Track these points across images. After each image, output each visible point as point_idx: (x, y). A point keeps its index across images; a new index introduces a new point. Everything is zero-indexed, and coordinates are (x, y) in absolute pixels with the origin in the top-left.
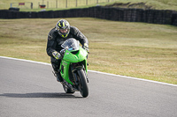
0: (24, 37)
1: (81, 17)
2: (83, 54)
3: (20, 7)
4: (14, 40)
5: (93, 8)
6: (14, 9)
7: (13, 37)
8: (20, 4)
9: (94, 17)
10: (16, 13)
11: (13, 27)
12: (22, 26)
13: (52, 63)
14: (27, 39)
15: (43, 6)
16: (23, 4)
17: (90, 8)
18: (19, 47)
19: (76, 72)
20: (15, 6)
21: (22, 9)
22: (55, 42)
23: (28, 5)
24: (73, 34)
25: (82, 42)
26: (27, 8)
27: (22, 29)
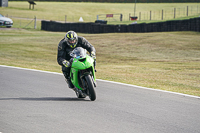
0: (112, 55)
1: (181, 30)
2: (90, 61)
3: (107, 19)
5: (195, 19)
6: (101, 22)
8: (108, 16)
9: (196, 31)
10: (103, 27)
11: (100, 43)
12: (110, 42)
13: (63, 71)
14: (115, 57)
15: (134, 18)
16: (112, 16)
17: (191, 20)
18: (106, 66)
19: (84, 78)
20: (102, 18)
21: (110, 21)
22: (65, 51)
23: (117, 17)
24: (81, 43)
25: (89, 50)
26: (116, 21)
27: (109, 46)
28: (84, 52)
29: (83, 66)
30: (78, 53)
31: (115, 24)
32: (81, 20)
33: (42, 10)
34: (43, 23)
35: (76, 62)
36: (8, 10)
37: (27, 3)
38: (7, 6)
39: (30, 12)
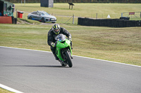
0: (133, 44)
3: (130, 16)
4: (124, 47)
6: (124, 18)
7: (123, 44)
8: (130, 13)
10: (126, 22)
11: (123, 35)
12: (131, 34)
14: (136, 46)
16: (133, 13)
18: (128, 53)
19: (64, 53)
20: (126, 15)
21: (132, 18)
23: (138, 15)
26: (137, 18)
27: (131, 37)
28: (64, 37)
29: (63, 46)
30: (60, 38)
31: (136, 20)
32: (109, 17)
33: (79, 10)
34: (79, 19)
35: (59, 43)
36: (54, 10)
37: (68, 5)
38: (52, 7)
39: (70, 11)
